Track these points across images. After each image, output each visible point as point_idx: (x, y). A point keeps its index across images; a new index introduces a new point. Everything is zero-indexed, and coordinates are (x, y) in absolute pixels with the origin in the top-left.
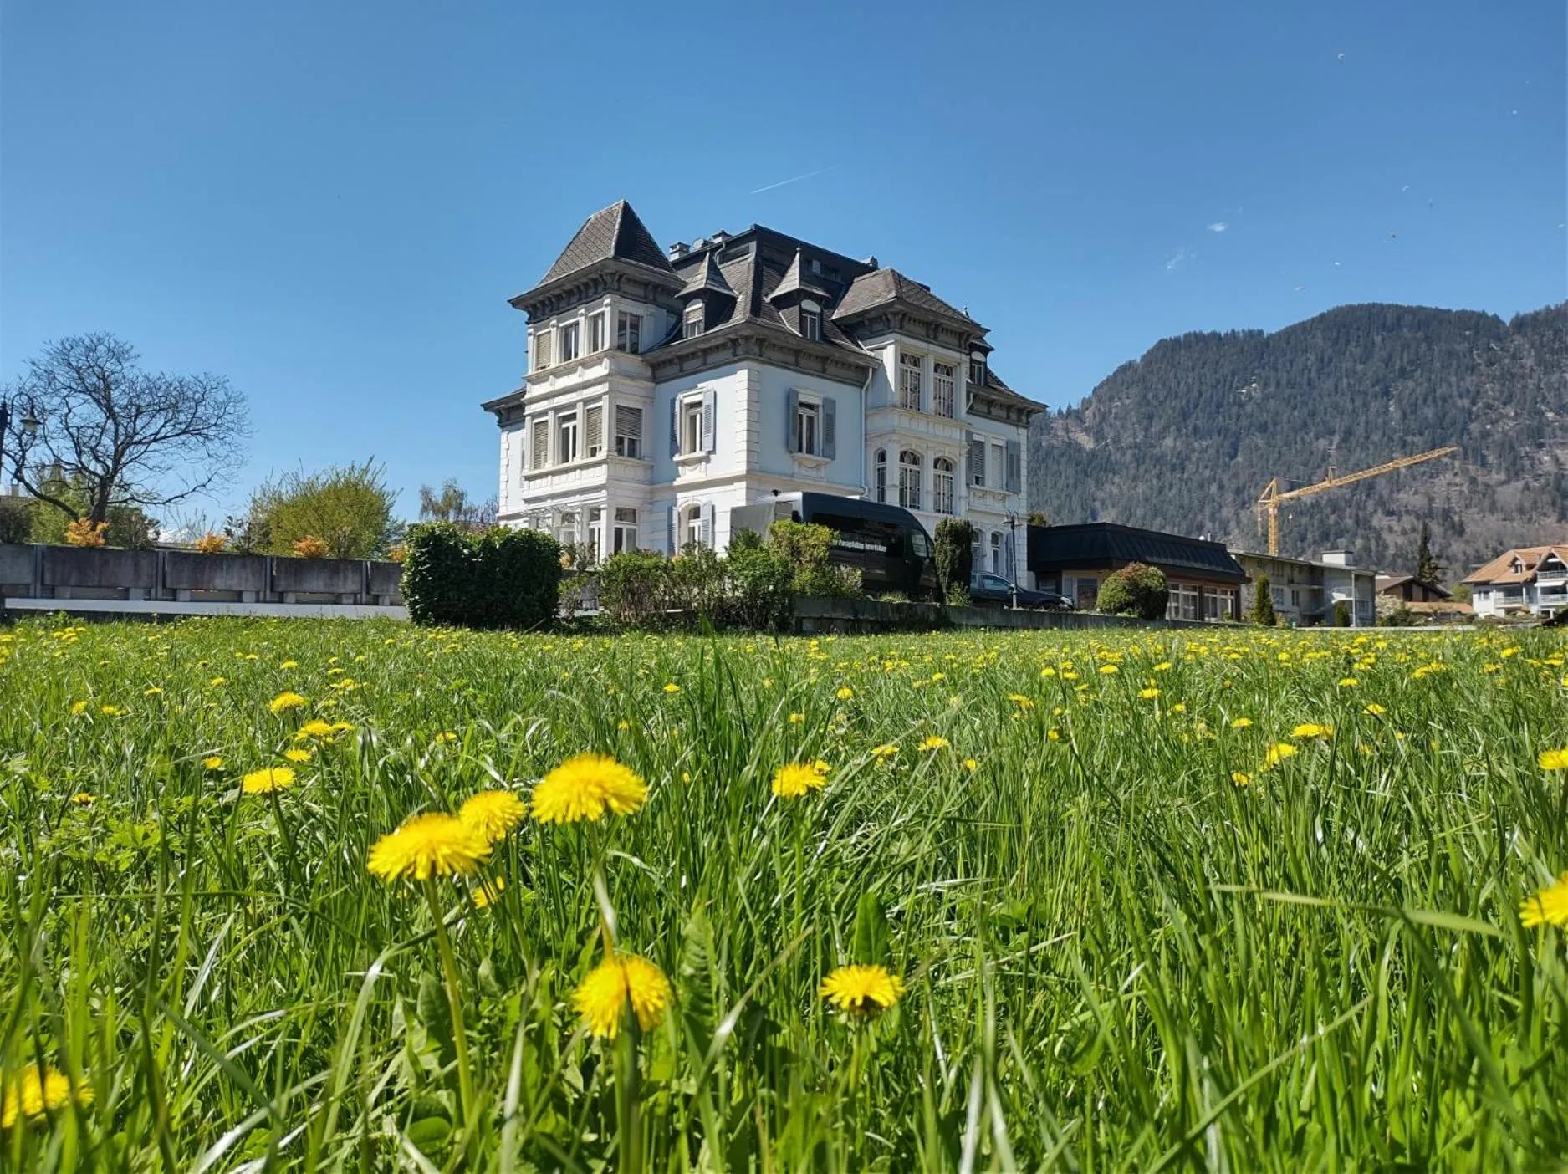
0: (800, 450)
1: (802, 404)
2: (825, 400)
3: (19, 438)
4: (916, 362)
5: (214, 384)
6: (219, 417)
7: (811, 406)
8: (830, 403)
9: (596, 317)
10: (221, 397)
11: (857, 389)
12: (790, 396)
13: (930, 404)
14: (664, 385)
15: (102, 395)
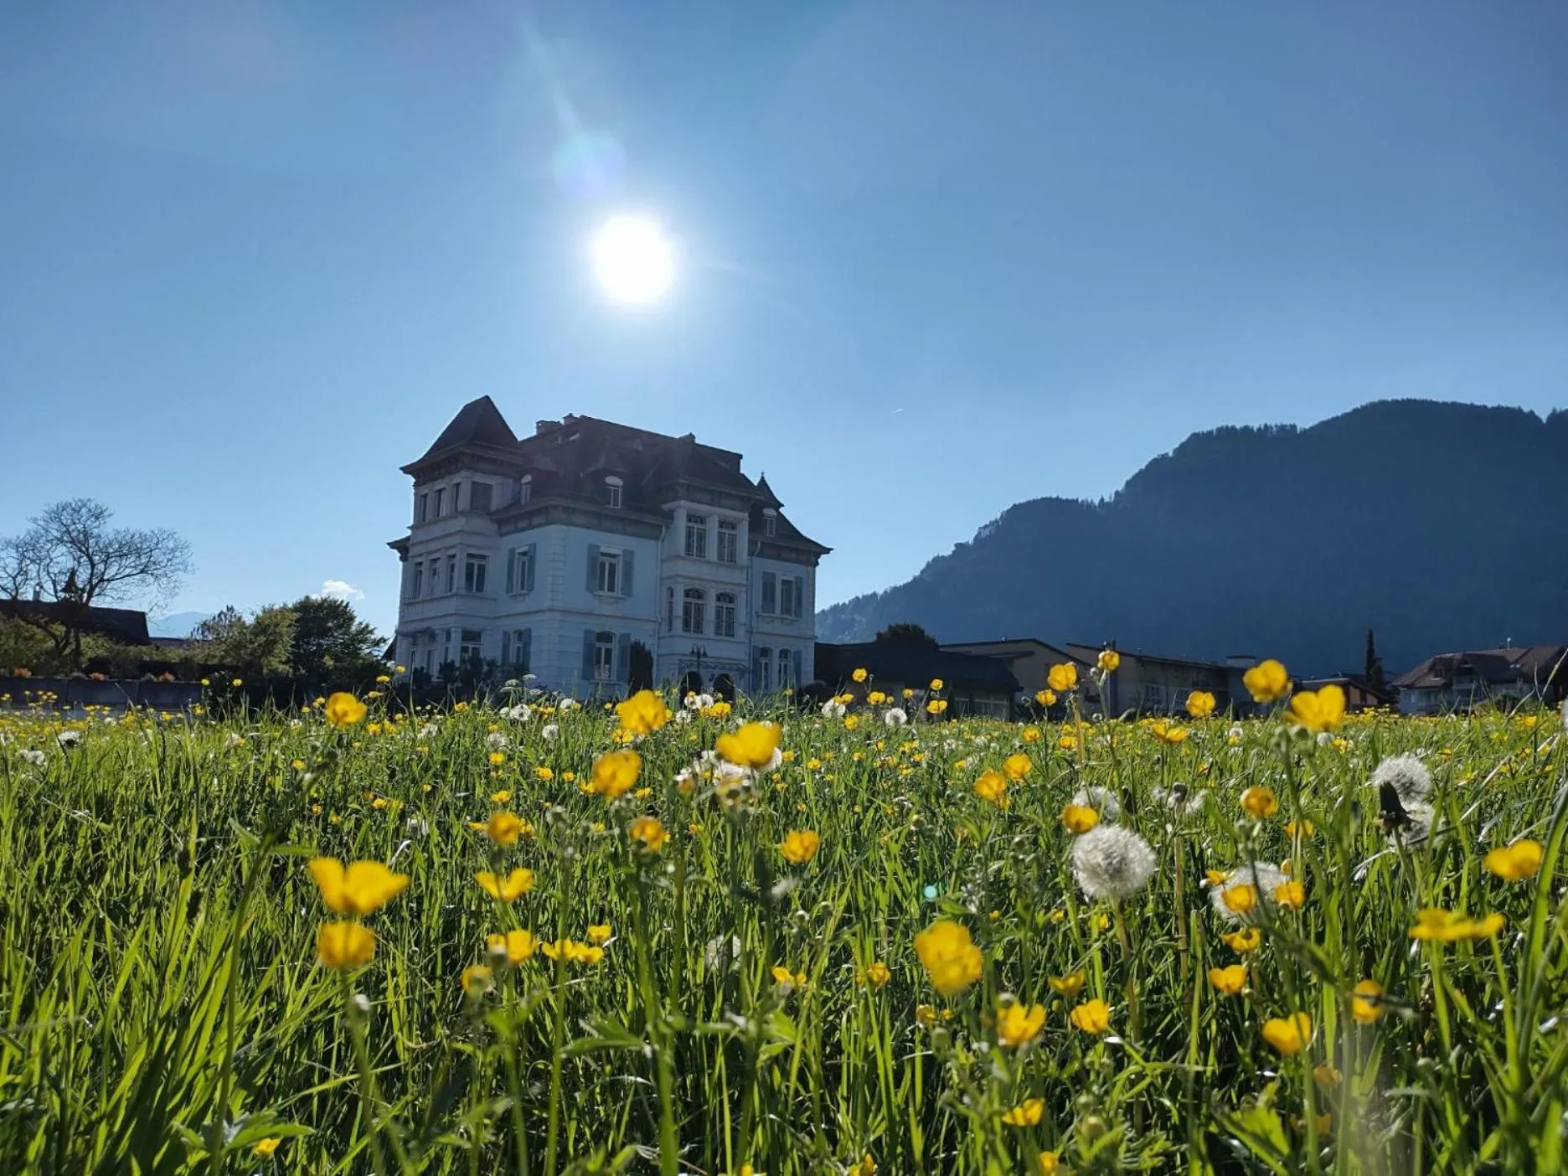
0: (602, 588)
1: (604, 554)
2: (625, 551)
3: (14, 578)
4: (701, 520)
5: (165, 536)
6: (169, 560)
7: (614, 556)
8: (629, 555)
9: (440, 491)
10: (171, 545)
11: (653, 542)
12: (593, 548)
13: (712, 551)
14: (505, 538)
15: (80, 543)
